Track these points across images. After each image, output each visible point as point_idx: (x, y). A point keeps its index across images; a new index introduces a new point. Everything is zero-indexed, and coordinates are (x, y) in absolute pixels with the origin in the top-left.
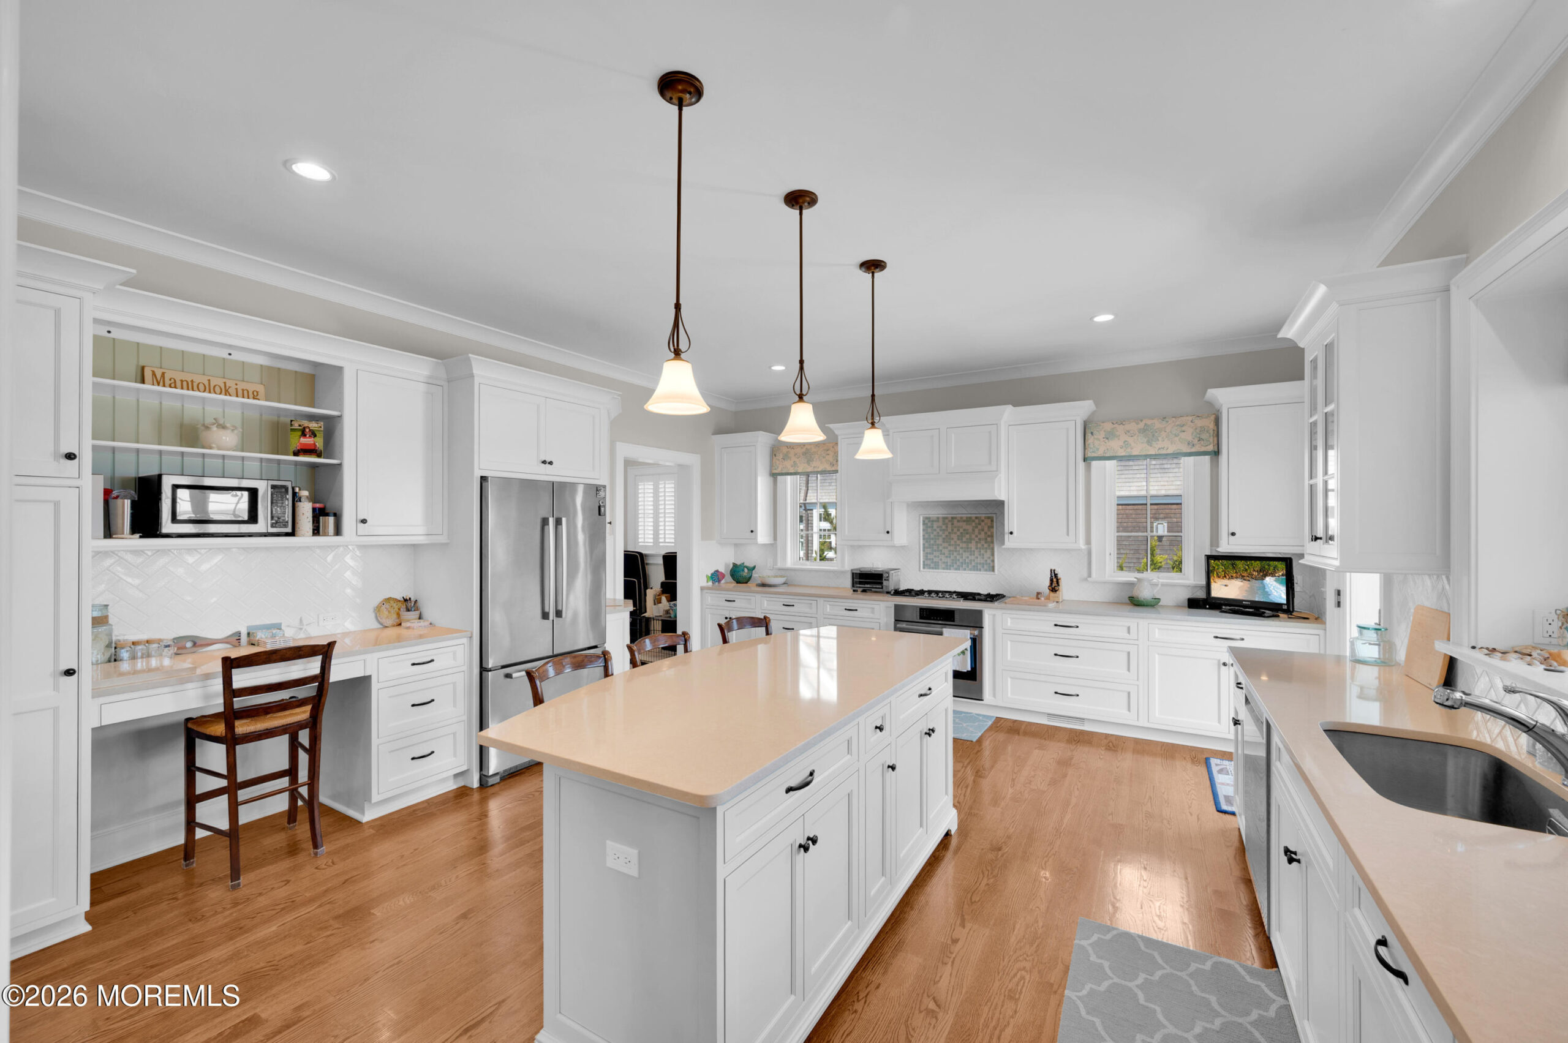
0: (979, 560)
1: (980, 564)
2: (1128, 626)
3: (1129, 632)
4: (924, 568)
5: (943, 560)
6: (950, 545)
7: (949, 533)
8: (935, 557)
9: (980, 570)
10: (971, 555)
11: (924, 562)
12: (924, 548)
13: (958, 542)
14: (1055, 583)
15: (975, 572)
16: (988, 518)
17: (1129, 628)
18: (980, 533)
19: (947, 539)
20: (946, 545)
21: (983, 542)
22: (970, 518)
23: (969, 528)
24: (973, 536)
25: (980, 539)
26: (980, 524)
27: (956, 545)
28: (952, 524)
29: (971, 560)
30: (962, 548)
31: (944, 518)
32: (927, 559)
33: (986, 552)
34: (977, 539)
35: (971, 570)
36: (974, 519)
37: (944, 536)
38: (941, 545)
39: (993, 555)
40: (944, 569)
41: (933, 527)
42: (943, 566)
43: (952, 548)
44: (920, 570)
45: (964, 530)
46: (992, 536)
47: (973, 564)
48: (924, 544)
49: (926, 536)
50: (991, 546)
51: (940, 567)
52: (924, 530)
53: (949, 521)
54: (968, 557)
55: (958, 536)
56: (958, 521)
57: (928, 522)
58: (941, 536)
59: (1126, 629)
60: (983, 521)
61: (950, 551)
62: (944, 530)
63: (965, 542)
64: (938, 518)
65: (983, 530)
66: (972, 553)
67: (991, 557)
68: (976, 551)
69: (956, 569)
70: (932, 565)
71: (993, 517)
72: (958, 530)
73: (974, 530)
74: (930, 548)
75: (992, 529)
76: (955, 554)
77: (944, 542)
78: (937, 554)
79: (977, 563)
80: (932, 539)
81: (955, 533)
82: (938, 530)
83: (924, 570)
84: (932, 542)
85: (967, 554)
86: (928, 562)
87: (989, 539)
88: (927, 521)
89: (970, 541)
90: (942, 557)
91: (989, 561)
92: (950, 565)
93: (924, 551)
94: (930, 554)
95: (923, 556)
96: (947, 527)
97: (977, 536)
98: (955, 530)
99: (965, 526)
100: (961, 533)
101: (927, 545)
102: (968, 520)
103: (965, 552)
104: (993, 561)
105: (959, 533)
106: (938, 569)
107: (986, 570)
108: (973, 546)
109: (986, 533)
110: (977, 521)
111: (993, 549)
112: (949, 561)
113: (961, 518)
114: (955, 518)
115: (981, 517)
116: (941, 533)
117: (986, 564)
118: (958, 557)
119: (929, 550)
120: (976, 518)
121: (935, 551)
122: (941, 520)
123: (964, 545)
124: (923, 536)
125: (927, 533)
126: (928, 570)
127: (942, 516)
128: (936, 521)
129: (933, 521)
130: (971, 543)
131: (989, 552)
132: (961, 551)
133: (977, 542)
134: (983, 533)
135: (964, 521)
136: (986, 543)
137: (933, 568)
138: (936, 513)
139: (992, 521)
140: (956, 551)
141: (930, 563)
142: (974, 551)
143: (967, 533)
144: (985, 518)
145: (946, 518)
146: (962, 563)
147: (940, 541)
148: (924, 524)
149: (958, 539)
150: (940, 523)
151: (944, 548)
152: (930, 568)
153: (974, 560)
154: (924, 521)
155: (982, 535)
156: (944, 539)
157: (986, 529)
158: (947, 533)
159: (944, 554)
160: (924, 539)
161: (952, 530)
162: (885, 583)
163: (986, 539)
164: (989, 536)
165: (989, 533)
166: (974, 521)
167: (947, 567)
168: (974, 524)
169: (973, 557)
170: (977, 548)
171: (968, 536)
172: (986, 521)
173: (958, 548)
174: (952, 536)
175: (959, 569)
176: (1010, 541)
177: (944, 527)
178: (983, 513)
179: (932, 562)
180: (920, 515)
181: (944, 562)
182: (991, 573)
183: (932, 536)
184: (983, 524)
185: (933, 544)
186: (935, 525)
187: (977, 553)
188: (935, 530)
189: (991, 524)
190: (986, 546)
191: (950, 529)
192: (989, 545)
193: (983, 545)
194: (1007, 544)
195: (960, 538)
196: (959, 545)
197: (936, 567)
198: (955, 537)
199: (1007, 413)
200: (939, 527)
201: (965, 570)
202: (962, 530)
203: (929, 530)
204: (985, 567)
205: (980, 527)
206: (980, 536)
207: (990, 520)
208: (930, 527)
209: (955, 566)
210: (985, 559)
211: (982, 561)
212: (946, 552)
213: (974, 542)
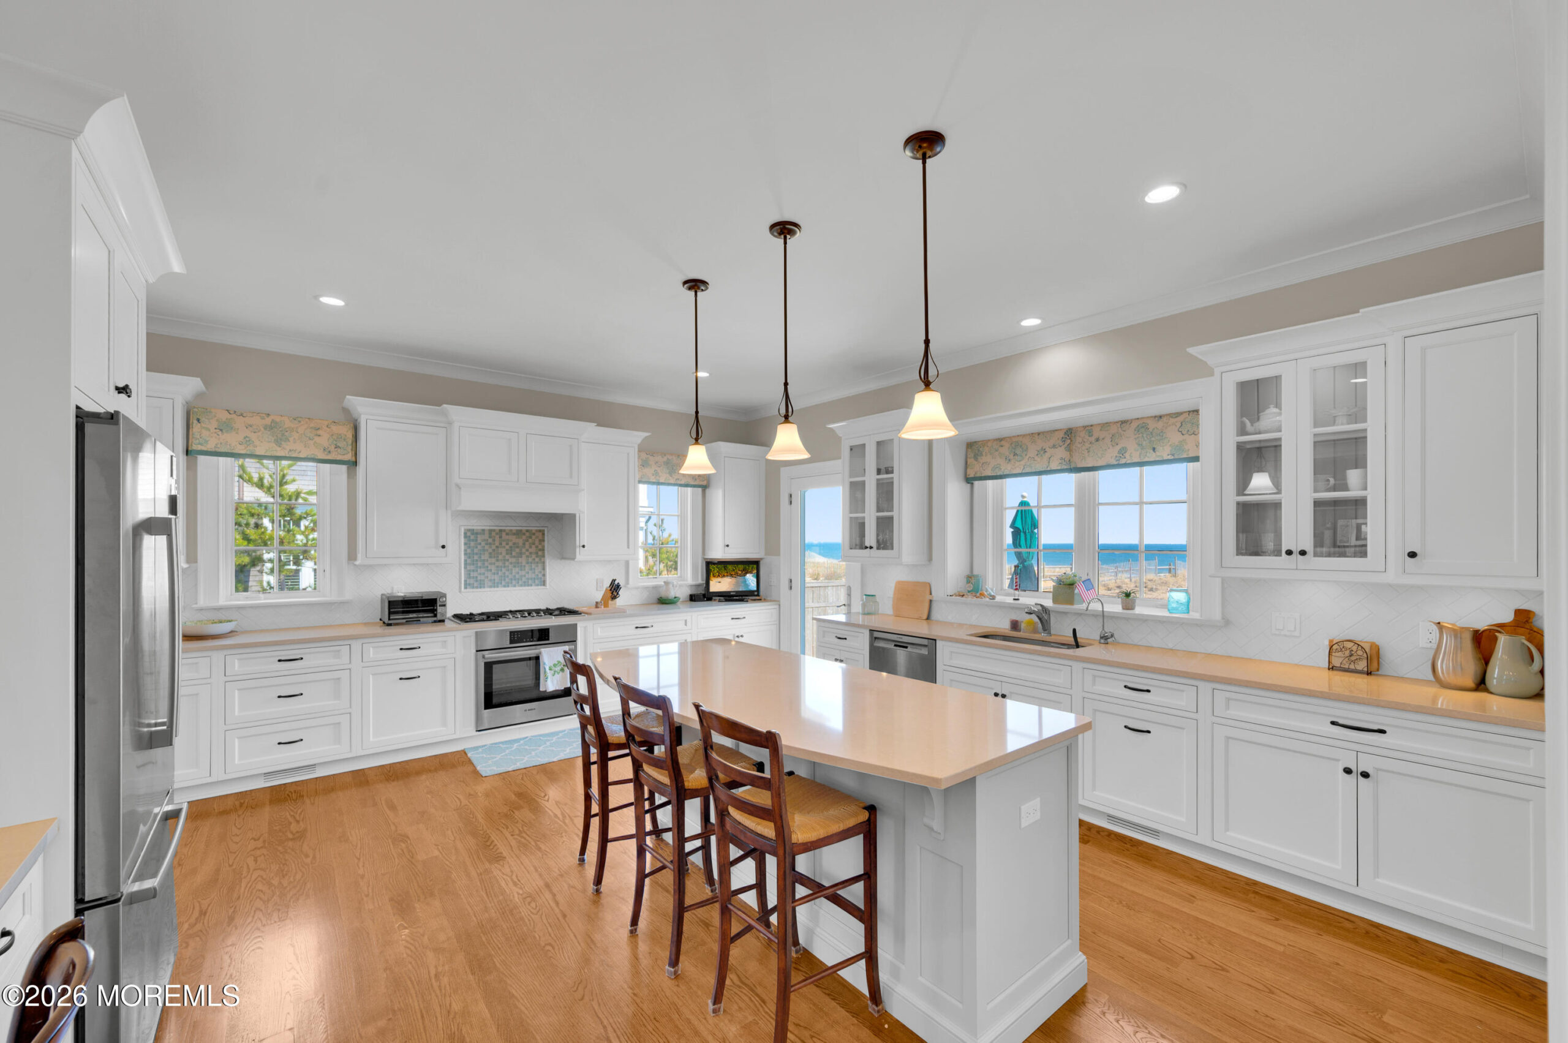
0: (532, 576)
1: (531, 579)
2: (685, 619)
3: (686, 625)
4: (466, 588)
5: (489, 578)
6: (498, 560)
7: (497, 547)
8: (480, 574)
9: (531, 585)
10: (521, 570)
11: (465, 581)
12: (466, 564)
13: (507, 557)
14: (614, 589)
15: (527, 588)
16: (540, 531)
17: (686, 621)
18: (531, 547)
19: (494, 554)
20: (493, 560)
21: (534, 556)
22: (521, 531)
23: (520, 542)
24: (524, 550)
25: (531, 553)
26: (531, 538)
27: (505, 560)
28: (501, 537)
29: (522, 576)
30: (511, 563)
31: (491, 531)
32: (470, 578)
33: (537, 566)
34: (527, 553)
35: (521, 586)
36: (524, 532)
37: (490, 550)
38: (487, 560)
39: (544, 569)
40: (491, 587)
41: (477, 540)
42: (490, 584)
43: (500, 564)
44: (460, 592)
45: (514, 544)
46: (543, 550)
47: (524, 579)
48: (465, 561)
49: (469, 551)
50: (542, 561)
51: (486, 585)
52: (465, 544)
53: (497, 534)
54: (518, 573)
55: (507, 550)
56: (507, 534)
57: (471, 536)
58: (487, 550)
59: (684, 622)
60: (534, 534)
61: (498, 567)
62: (490, 544)
63: (514, 557)
64: (484, 530)
65: (534, 544)
66: (522, 568)
67: (542, 571)
68: (527, 565)
69: (505, 586)
70: (476, 584)
71: (544, 531)
72: (507, 544)
73: (524, 544)
74: (473, 564)
75: (543, 543)
76: (504, 570)
77: (490, 557)
78: (483, 570)
79: (528, 579)
80: (477, 554)
81: (504, 547)
82: (483, 544)
83: (466, 590)
84: (476, 557)
85: (515, 570)
86: (472, 581)
87: (540, 553)
88: (469, 534)
89: (520, 555)
90: (489, 574)
91: (540, 576)
92: (498, 583)
93: (465, 568)
94: (473, 571)
95: (465, 574)
96: (494, 540)
97: (527, 550)
98: (504, 544)
99: (514, 539)
100: (511, 547)
101: (469, 561)
102: (519, 533)
103: (515, 567)
104: (544, 575)
105: (507, 547)
106: (484, 587)
107: (538, 585)
108: (523, 560)
109: (537, 547)
110: (527, 534)
111: (544, 563)
112: (496, 577)
113: (511, 530)
114: (504, 530)
115: (531, 530)
116: (487, 547)
117: (538, 579)
118: (507, 573)
119: (472, 567)
120: (527, 531)
121: (480, 567)
122: (487, 533)
123: (514, 560)
124: (465, 550)
125: (469, 547)
126: (472, 590)
127: (488, 528)
128: (480, 534)
129: (477, 534)
130: (521, 557)
131: (540, 565)
132: (510, 567)
133: (527, 557)
134: (533, 546)
135: (514, 534)
136: (537, 557)
137: (477, 588)
138: (477, 524)
139: (543, 534)
140: (505, 567)
141: (472, 582)
142: (525, 566)
143: (518, 547)
144: (537, 531)
145: (494, 530)
146: (512, 579)
147: (486, 556)
148: (465, 537)
149: (507, 554)
150: (486, 536)
151: (491, 564)
152: (473, 588)
153: (525, 576)
154: (465, 534)
155: (533, 549)
156: (490, 553)
157: (537, 542)
158: (494, 547)
159: (491, 570)
160: (465, 554)
161: (501, 544)
162: (440, 609)
163: (537, 553)
164: (540, 550)
165: (540, 547)
166: (524, 534)
167: (494, 585)
168: (524, 537)
169: (523, 573)
170: (528, 563)
171: (518, 550)
172: (537, 534)
173: (507, 563)
174: (500, 550)
175: (508, 586)
176: (580, 555)
177: (490, 540)
178: (534, 526)
179: (477, 581)
180: (460, 526)
181: (491, 580)
182: (542, 587)
183: (476, 551)
184: (534, 537)
185: (477, 560)
186: (480, 538)
187: (527, 568)
188: (480, 544)
189: (540, 537)
190: (537, 560)
191: (497, 543)
192: (541, 559)
193: (534, 559)
194: (578, 557)
195: (509, 552)
196: (508, 560)
197: (481, 585)
198: (503, 551)
199: (590, 430)
200: (484, 540)
201: (515, 586)
202: (511, 544)
203: (472, 544)
204: (537, 582)
205: (530, 540)
206: (530, 550)
207: (541, 534)
208: (473, 540)
209: (503, 583)
210: (537, 573)
211: (533, 576)
212: (493, 568)
213: (524, 556)
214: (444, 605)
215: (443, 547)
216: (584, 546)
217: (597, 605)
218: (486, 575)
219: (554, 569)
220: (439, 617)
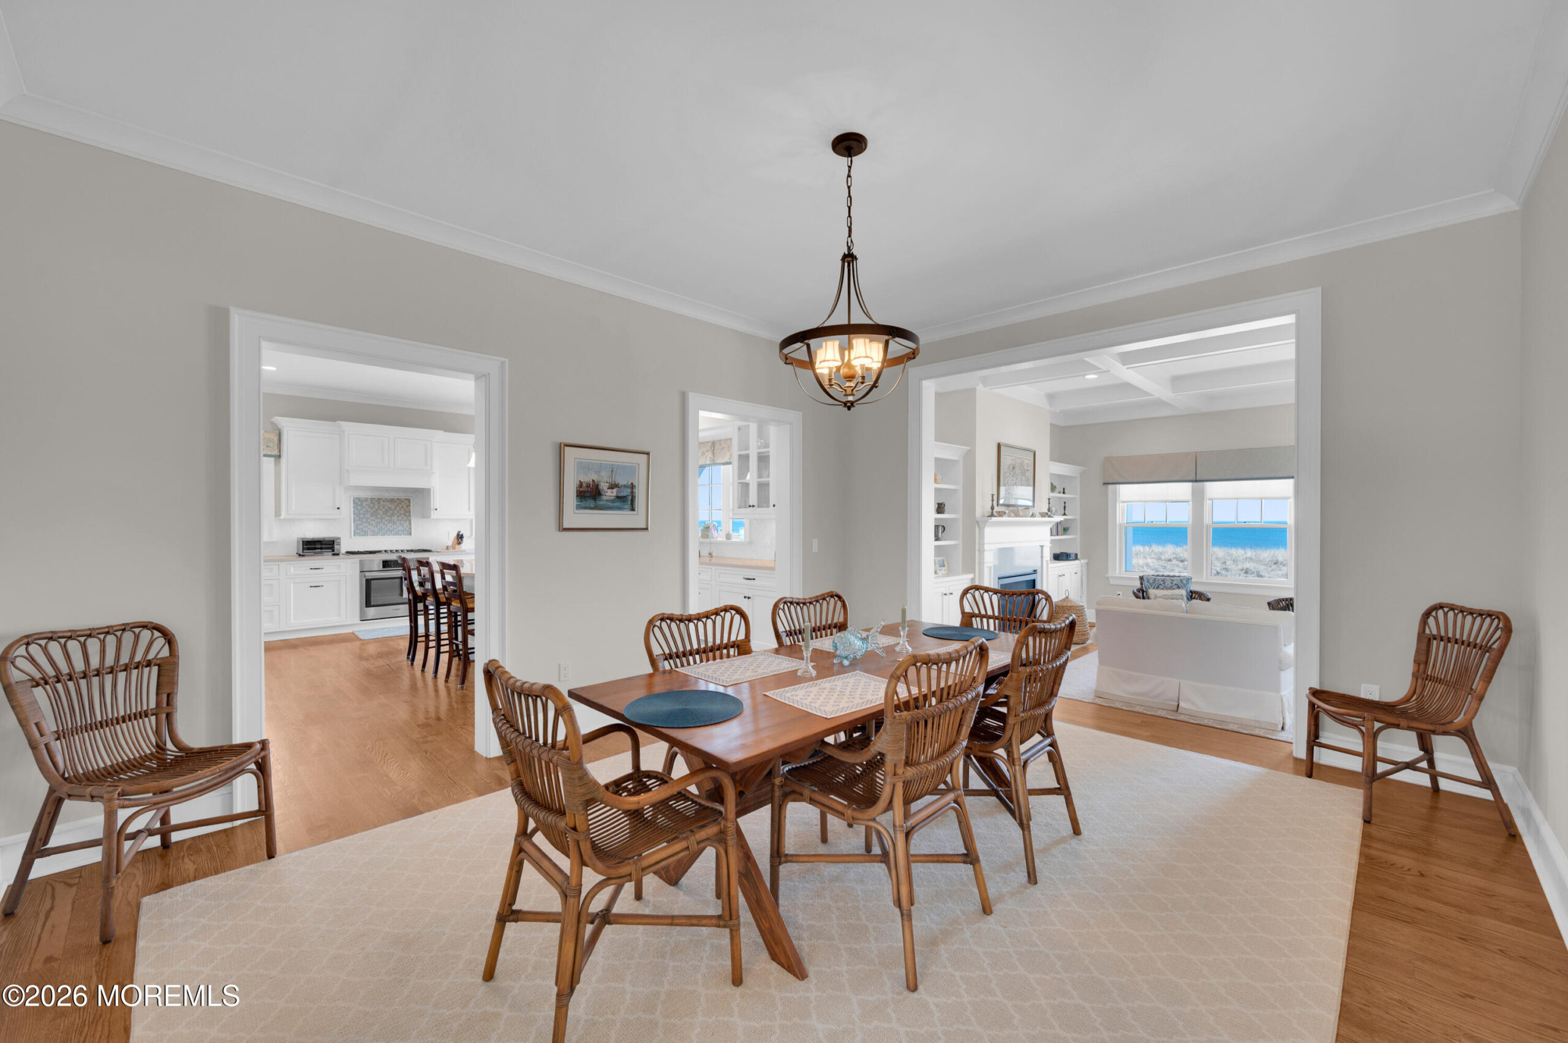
0: (400, 528)
1: (401, 531)
4: (354, 535)
5: (371, 529)
6: (377, 518)
7: (376, 510)
8: (365, 527)
9: (401, 535)
11: (354, 531)
12: (354, 520)
13: (384, 516)
14: (460, 537)
15: (397, 537)
16: (407, 499)
18: (400, 510)
19: (374, 514)
20: (374, 518)
21: (403, 516)
22: (393, 499)
23: (393, 506)
24: (396, 512)
25: (400, 514)
26: (400, 504)
27: (382, 518)
28: (379, 503)
29: (394, 529)
30: (387, 520)
31: (372, 499)
32: (357, 529)
33: (405, 524)
34: (398, 514)
35: (394, 535)
37: (372, 512)
38: (370, 518)
39: (410, 524)
40: (372, 535)
41: (362, 505)
42: (372, 533)
43: (379, 520)
44: (351, 537)
45: (389, 508)
46: (409, 512)
47: (395, 531)
48: (354, 518)
49: (356, 512)
52: (354, 507)
53: (376, 501)
54: (391, 527)
55: (383, 512)
56: (384, 501)
57: (358, 502)
58: (369, 512)
60: (403, 501)
61: (377, 522)
62: (372, 507)
63: (389, 516)
64: (367, 499)
65: (403, 508)
66: (395, 523)
67: (409, 526)
68: (398, 522)
69: (382, 535)
70: (361, 533)
71: (410, 499)
72: (384, 508)
73: (396, 508)
74: (360, 521)
75: (409, 507)
76: (381, 524)
77: (372, 516)
78: (366, 525)
79: (398, 532)
80: (362, 514)
81: (382, 510)
82: (367, 507)
83: (355, 537)
84: (362, 516)
85: (389, 525)
86: (359, 531)
87: (407, 514)
88: (356, 501)
89: (393, 515)
90: (371, 527)
92: (377, 532)
93: (354, 522)
94: (360, 525)
95: (354, 527)
96: (374, 505)
97: (398, 512)
98: (381, 508)
99: (388, 504)
100: (386, 510)
101: (356, 518)
102: (392, 501)
103: (389, 522)
104: (410, 528)
105: (384, 510)
106: (368, 535)
107: (406, 535)
108: (395, 518)
109: (405, 510)
110: (398, 501)
111: (410, 520)
112: (376, 529)
113: (386, 499)
114: (381, 499)
115: (401, 499)
116: (369, 510)
117: (406, 530)
118: (383, 527)
119: (359, 523)
120: (398, 499)
121: (365, 522)
122: (369, 500)
123: (388, 518)
124: (354, 512)
125: (357, 509)
126: (359, 537)
127: (370, 497)
128: (365, 501)
129: (362, 501)
131: (407, 523)
132: (386, 523)
133: (398, 516)
134: (402, 510)
135: (388, 501)
136: (405, 516)
137: (362, 535)
138: (362, 495)
139: (410, 502)
141: (359, 532)
143: (391, 510)
145: (374, 499)
146: (387, 531)
147: (368, 516)
148: (354, 503)
150: (369, 503)
151: (372, 520)
152: (360, 535)
153: (396, 529)
154: (354, 501)
155: (402, 511)
156: (372, 514)
157: (405, 507)
158: (374, 510)
159: (373, 525)
160: (354, 514)
161: (379, 508)
162: (336, 547)
163: (405, 514)
164: (407, 512)
165: (407, 510)
166: (395, 501)
167: (375, 534)
168: (396, 503)
169: (395, 526)
170: (398, 520)
171: (391, 512)
172: (405, 501)
173: (383, 521)
174: (379, 511)
175: (384, 535)
176: (434, 515)
177: (371, 505)
178: (402, 496)
179: (362, 531)
180: (350, 496)
181: (372, 531)
182: (409, 536)
183: (361, 512)
184: (403, 503)
185: (362, 518)
186: (364, 504)
187: (398, 524)
188: (364, 507)
189: (408, 504)
190: (405, 518)
191: (376, 507)
192: (407, 518)
193: (403, 518)
194: (433, 516)
195: (385, 513)
196: (384, 518)
197: (365, 534)
198: (381, 512)
199: (440, 434)
200: (367, 505)
201: (389, 535)
202: (386, 508)
203: (359, 507)
204: (405, 532)
205: (400, 506)
206: (400, 512)
207: (407, 501)
208: (360, 505)
209: (381, 533)
210: (405, 527)
211: (402, 529)
212: (374, 523)
213: (395, 516)
214: (339, 545)
215: (338, 508)
216: (436, 509)
217: (447, 548)
218: (369, 527)
219: (416, 524)
220: (336, 552)
